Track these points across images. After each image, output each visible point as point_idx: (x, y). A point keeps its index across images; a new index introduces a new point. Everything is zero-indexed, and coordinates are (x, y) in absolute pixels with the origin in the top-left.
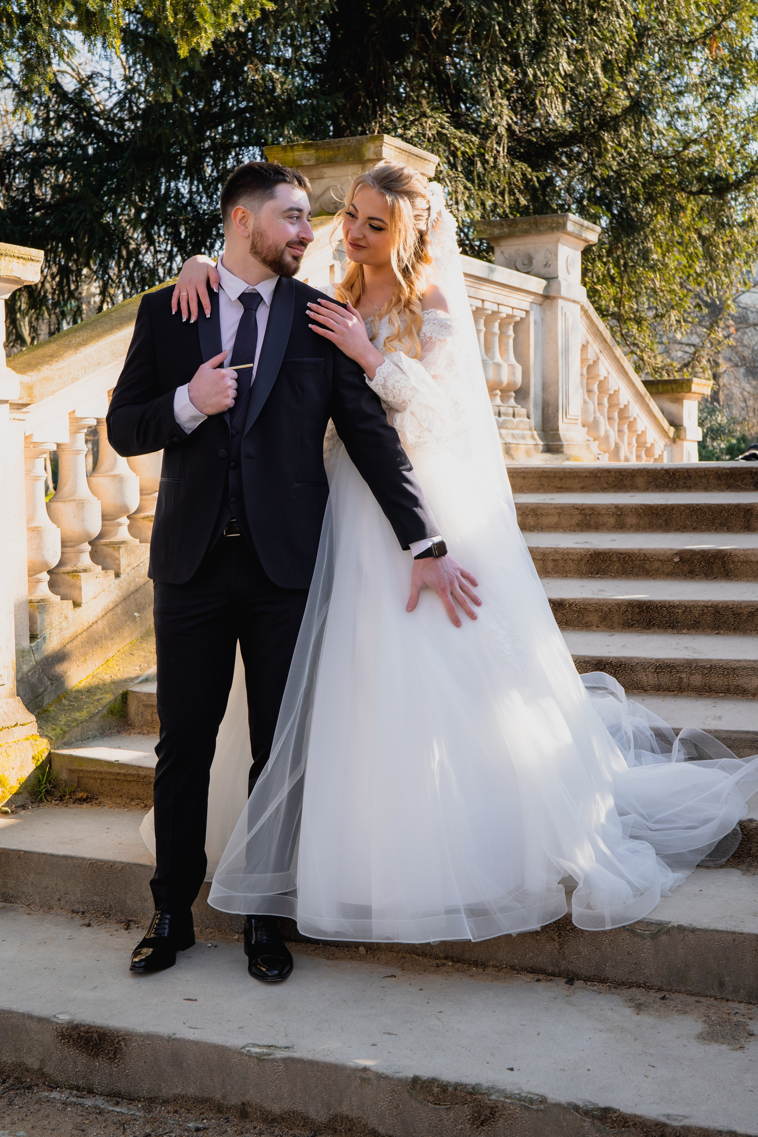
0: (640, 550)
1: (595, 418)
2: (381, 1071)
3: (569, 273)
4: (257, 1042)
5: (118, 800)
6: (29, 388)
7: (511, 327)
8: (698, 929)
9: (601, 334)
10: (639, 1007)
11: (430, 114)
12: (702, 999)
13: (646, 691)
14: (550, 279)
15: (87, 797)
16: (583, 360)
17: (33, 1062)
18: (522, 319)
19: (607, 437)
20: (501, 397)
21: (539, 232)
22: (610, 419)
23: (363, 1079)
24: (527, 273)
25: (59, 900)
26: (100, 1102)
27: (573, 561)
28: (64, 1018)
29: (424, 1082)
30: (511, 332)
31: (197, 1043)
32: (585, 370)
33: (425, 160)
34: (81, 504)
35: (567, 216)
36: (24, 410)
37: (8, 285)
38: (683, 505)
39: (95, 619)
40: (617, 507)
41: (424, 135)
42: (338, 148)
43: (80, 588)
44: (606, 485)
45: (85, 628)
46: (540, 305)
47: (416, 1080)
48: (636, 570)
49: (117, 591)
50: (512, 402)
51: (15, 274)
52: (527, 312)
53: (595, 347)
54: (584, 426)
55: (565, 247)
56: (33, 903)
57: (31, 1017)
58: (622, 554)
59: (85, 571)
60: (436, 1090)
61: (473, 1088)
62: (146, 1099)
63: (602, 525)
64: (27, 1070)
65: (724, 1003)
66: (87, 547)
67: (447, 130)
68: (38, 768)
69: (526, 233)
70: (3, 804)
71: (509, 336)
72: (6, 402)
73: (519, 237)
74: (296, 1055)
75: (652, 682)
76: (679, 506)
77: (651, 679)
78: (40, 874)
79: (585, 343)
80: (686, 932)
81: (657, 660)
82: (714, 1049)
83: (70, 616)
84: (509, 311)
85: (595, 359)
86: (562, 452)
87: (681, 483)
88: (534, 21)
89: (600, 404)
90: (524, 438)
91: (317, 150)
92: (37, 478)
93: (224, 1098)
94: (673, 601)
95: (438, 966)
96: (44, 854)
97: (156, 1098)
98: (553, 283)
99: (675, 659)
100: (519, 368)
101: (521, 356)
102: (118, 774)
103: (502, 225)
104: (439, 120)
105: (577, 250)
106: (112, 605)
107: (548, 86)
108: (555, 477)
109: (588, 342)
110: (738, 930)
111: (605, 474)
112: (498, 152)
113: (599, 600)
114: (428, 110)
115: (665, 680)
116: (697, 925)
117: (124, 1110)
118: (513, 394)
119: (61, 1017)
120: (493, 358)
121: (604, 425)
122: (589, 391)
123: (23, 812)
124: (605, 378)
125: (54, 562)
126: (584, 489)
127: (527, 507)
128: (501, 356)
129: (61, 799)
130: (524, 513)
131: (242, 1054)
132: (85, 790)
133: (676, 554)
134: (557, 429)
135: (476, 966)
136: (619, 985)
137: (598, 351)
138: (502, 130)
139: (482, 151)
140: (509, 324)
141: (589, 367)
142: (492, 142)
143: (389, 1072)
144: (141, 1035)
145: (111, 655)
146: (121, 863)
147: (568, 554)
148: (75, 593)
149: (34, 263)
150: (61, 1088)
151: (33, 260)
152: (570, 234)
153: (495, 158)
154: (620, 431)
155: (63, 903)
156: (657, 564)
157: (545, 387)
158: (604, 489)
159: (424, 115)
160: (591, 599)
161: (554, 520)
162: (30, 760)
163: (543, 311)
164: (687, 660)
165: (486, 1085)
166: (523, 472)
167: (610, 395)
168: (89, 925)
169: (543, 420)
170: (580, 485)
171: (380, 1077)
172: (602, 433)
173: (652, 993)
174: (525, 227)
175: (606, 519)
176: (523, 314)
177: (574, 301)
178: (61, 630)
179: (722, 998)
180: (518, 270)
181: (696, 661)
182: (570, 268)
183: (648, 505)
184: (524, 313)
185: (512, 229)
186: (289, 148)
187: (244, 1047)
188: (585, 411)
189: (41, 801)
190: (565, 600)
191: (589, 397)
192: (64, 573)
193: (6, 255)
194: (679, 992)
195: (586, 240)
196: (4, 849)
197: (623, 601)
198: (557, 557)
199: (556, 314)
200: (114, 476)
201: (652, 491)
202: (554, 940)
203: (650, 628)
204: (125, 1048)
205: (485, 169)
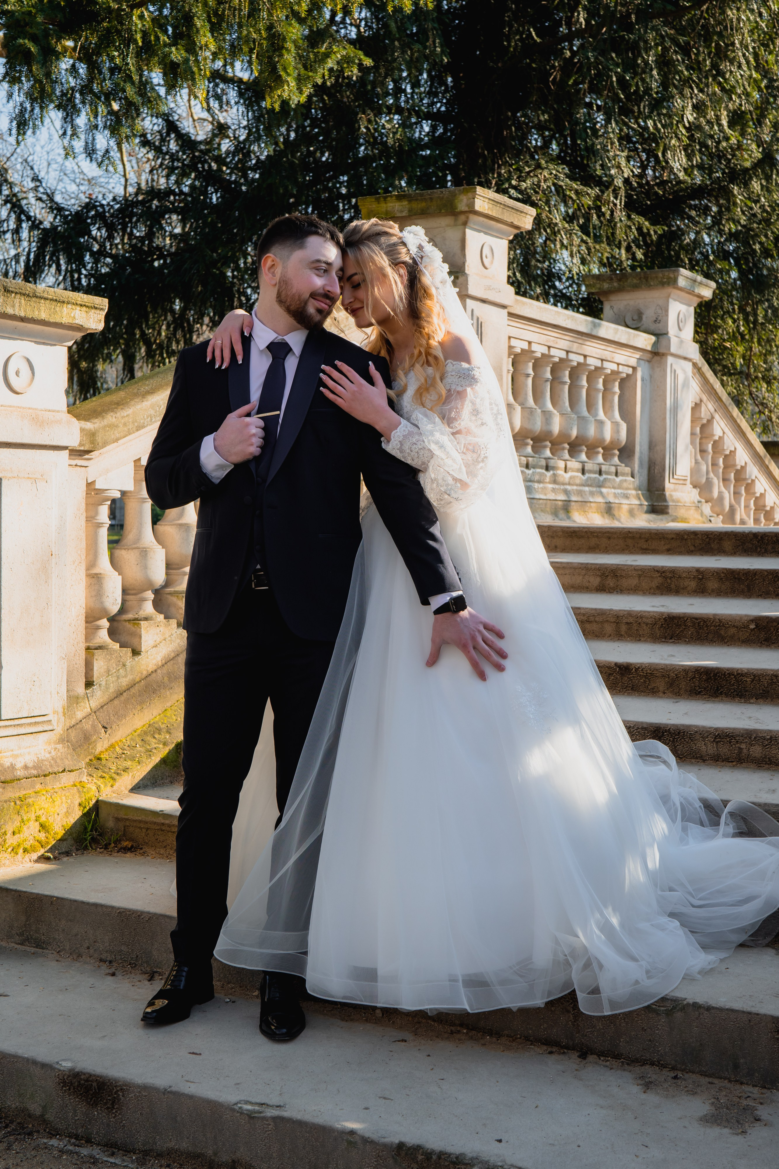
0: (715, 615)
1: (707, 479)
2: (367, 1135)
3: (680, 330)
4: (250, 1099)
5: (162, 851)
6: (92, 435)
7: (617, 384)
8: (713, 1008)
9: (716, 393)
10: (648, 1085)
11: (545, 166)
12: (716, 1081)
13: (704, 761)
14: (660, 335)
15: (132, 846)
16: (694, 420)
17: (35, 1108)
18: (628, 375)
19: (721, 498)
20: (603, 455)
21: (649, 287)
22: (725, 480)
23: (350, 1143)
24: (636, 329)
25: (88, 948)
26: (96, 1152)
27: (647, 624)
28: (67, 1065)
29: (409, 1148)
30: (617, 389)
31: (191, 1097)
32: (698, 430)
33: (522, 212)
34: (144, 553)
35: (678, 271)
36: (87, 456)
37: (70, 333)
38: (766, 571)
39: (155, 667)
40: (698, 570)
41: (539, 186)
42: (431, 199)
43: (140, 637)
44: (692, 548)
45: (143, 677)
46: (649, 361)
47: (401, 1146)
48: (710, 636)
49: (179, 641)
50: (616, 460)
51: (77, 322)
52: (634, 369)
53: (709, 407)
54: (695, 487)
55: (677, 303)
56: (64, 949)
57: (35, 1062)
58: (696, 619)
59: (146, 619)
60: (420, 1157)
61: (457, 1158)
62: (140, 1151)
63: (683, 589)
64: (30, 1116)
65: (738, 1086)
66: (150, 595)
67: (563, 181)
68: (84, 815)
69: (636, 287)
70: (46, 849)
71: (615, 393)
72: (65, 448)
73: (628, 291)
74: (286, 1114)
75: (711, 752)
76: (762, 571)
77: (710, 748)
78: (70, 920)
79: (698, 402)
80: (702, 1010)
81: (716, 729)
82: (715, 1131)
83: (128, 664)
84: (614, 367)
85: (709, 418)
86: (667, 513)
87: (770, 547)
88: (655, 72)
89: (714, 464)
90: (627, 497)
91: (410, 202)
92: (99, 525)
93: (215, 1154)
94: (741, 669)
95: (452, 1033)
96: (75, 901)
97: (151, 1150)
98: (663, 340)
99: (734, 729)
100: (624, 426)
101: (626, 413)
102: (163, 824)
103: (611, 279)
104: (554, 172)
105: (690, 306)
106: (173, 655)
107: (672, 137)
108: (640, 538)
109: (701, 401)
110: (754, 1010)
111: (692, 536)
112: (615, 205)
113: (666, 665)
114: (543, 162)
115: (724, 750)
116: (713, 1003)
117: (118, 1161)
118: (617, 452)
119: (64, 1064)
120: (596, 415)
121: (717, 487)
122: (703, 451)
123: (65, 859)
124: (720, 437)
125: (114, 608)
126: (670, 551)
127: (606, 568)
128: (605, 413)
129: (106, 847)
130: (603, 574)
131: (233, 1110)
132: (131, 840)
133: (752, 621)
134: (663, 490)
135: (491, 1035)
136: (633, 1061)
137: (712, 410)
138: (619, 182)
139: (599, 203)
140: (615, 380)
141: (703, 427)
142: (608, 195)
143: (374, 1137)
144: (139, 1086)
145: (169, 704)
146: (149, 913)
147: (641, 617)
148: (135, 641)
149: (98, 311)
150: (60, 1135)
151: (96, 308)
152: (681, 289)
153: (612, 212)
154: (737, 493)
155: (92, 951)
156: (733, 631)
157: (652, 446)
158: (690, 552)
159: (539, 166)
160: (657, 664)
161: (634, 582)
162: (77, 807)
163: (652, 368)
164: (747, 730)
165: (470, 1155)
166: (608, 532)
167: (726, 456)
168: (113, 975)
169: (649, 480)
170: (667, 547)
171: (366, 1141)
172: (716, 494)
173: (665, 1072)
174: (635, 281)
175: (687, 583)
176: (630, 371)
177: (685, 359)
178: (118, 677)
179: (736, 1081)
180: (627, 326)
181: (755, 731)
182: (681, 325)
183: (730, 569)
184: (631, 369)
185: (621, 283)
186: (382, 199)
187: (236, 1104)
188: (695, 471)
189: (86, 848)
190: (631, 664)
191: (702, 457)
192: (125, 621)
193: (68, 303)
194: (693, 1072)
195: (699, 296)
196: (38, 894)
197: (690, 667)
198: (631, 620)
199: (665, 371)
200: (181, 525)
201: (740, 555)
202: (568, 1012)
203: (717, 696)
204: (122, 1098)
205: (601, 222)
